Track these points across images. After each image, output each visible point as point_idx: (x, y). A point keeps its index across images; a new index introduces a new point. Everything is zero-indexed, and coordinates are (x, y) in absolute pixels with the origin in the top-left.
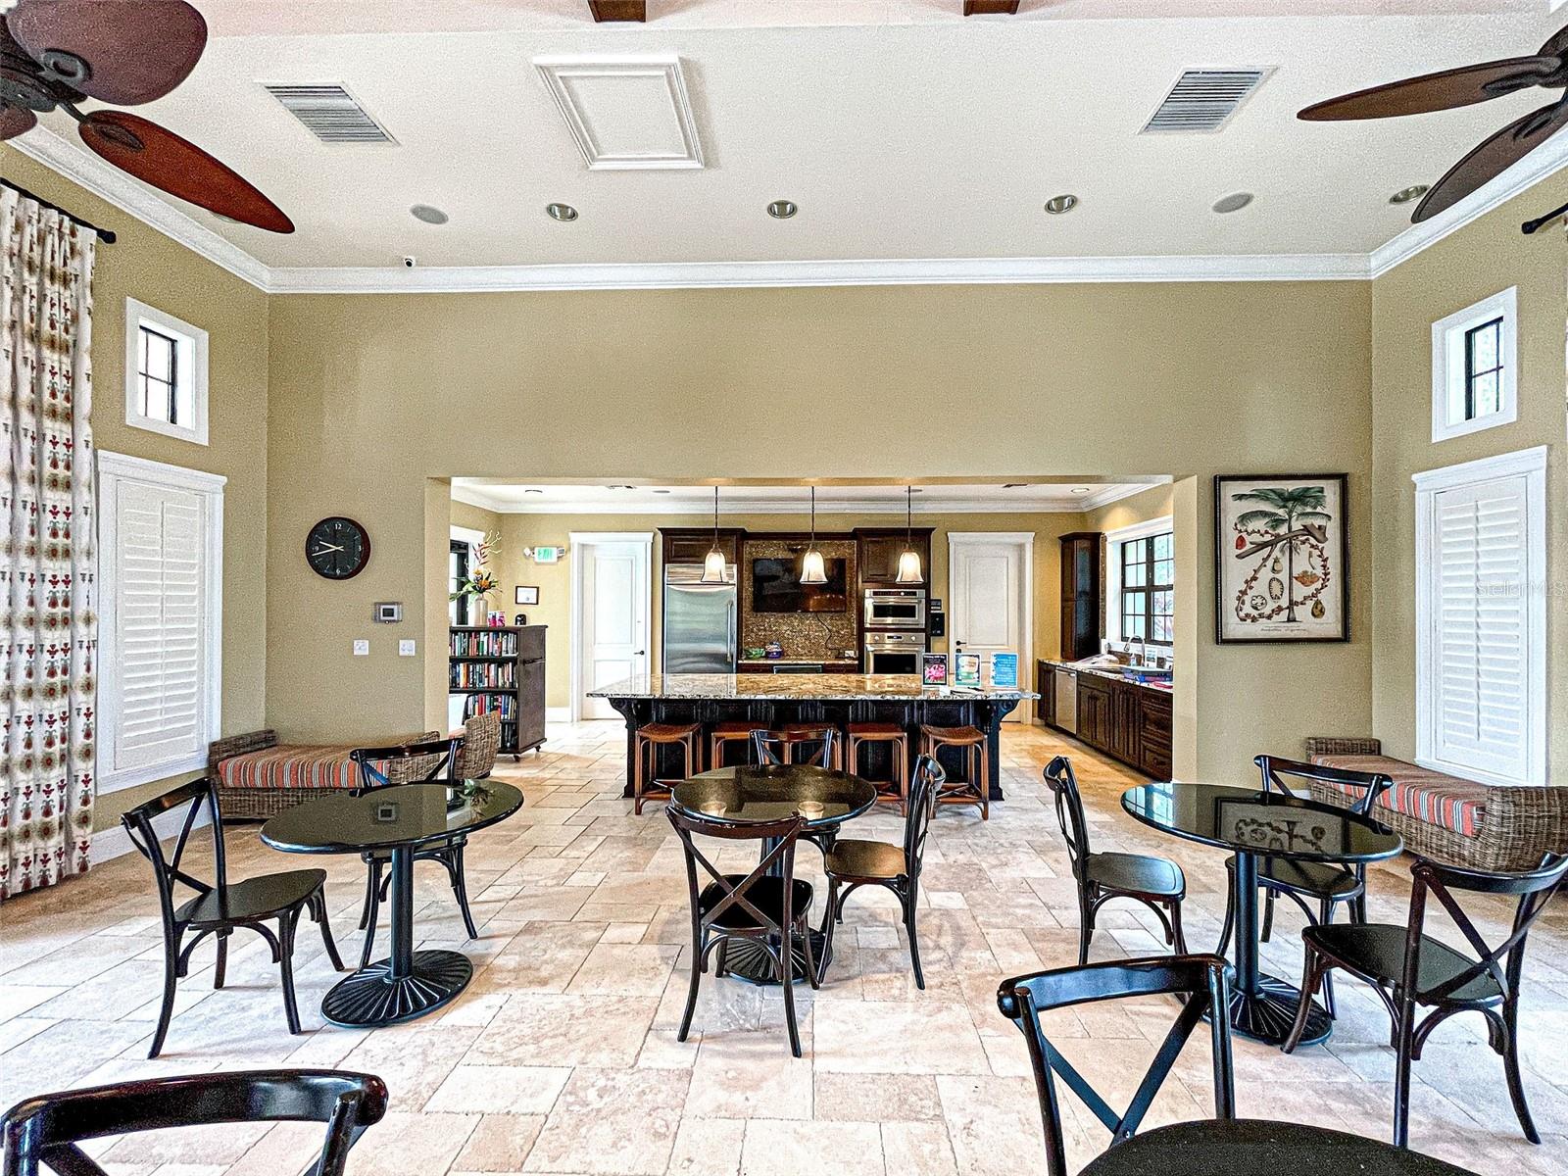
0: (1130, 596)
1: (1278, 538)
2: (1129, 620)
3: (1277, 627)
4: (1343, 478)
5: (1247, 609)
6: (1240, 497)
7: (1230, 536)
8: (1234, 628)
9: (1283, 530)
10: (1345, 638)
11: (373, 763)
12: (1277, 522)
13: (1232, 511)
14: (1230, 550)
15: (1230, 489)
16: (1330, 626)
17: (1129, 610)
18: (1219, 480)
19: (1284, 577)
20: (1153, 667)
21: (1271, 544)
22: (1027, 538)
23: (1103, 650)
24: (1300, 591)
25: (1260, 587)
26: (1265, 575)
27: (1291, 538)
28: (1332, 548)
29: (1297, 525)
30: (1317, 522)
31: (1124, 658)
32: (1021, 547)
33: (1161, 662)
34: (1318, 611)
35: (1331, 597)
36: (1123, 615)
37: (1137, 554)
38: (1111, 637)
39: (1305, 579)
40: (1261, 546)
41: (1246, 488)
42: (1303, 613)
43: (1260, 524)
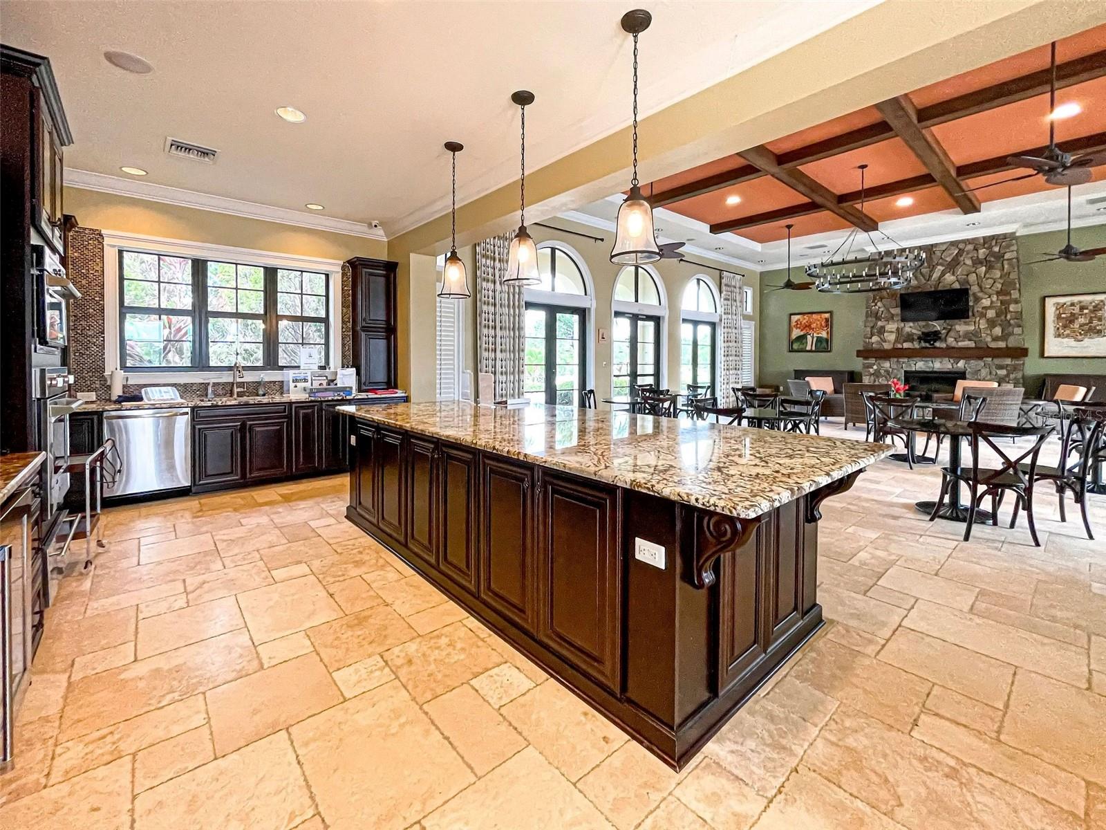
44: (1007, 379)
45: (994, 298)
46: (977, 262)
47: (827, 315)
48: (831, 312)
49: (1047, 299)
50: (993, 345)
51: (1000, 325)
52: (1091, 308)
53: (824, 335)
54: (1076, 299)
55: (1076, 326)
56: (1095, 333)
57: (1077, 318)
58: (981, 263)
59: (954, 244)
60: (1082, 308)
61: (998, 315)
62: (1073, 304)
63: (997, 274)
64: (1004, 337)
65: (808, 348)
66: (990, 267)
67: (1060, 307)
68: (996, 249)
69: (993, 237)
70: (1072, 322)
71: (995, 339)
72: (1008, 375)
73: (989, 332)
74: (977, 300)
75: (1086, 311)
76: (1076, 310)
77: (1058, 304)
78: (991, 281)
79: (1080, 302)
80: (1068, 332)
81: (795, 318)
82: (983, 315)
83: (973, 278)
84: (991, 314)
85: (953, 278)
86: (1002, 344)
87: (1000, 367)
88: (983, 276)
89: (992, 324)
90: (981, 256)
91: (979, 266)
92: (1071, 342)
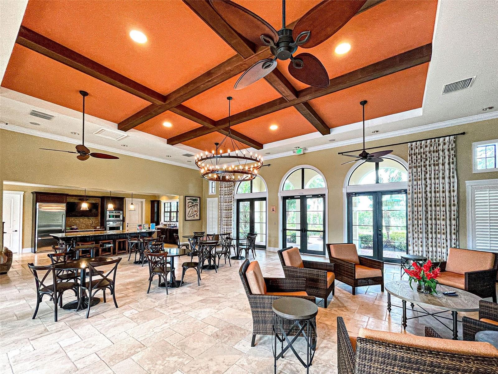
0: (166, 213)
1: (193, 205)
2: (166, 218)
3: (192, 218)
4: (200, 198)
5: (189, 215)
6: (188, 199)
7: (187, 205)
8: (187, 218)
9: (193, 204)
10: (200, 220)
11: (53, 258)
12: (193, 203)
13: (187, 201)
14: (187, 207)
15: (187, 198)
16: (198, 218)
17: (166, 216)
18: (186, 197)
19: (193, 211)
20: (173, 225)
21: (192, 206)
22: (144, 200)
23: (161, 224)
24: (195, 213)
25: (190, 212)
26: (191, 211)
27: (194, 205)
28: (199, 207)
29: (195, 204)
30: (197, 203)
31: (165, 225)
32: (142, 202)
33: (174, 225)
34: (197, 216)
35: (198, 214)
36: (164, 217)
37: (167, 205)
38: (162, 221)
39: (196, 211)
40: (191, 206)
41: (189, 198)
42: (195, 216)
43: (190, 203)
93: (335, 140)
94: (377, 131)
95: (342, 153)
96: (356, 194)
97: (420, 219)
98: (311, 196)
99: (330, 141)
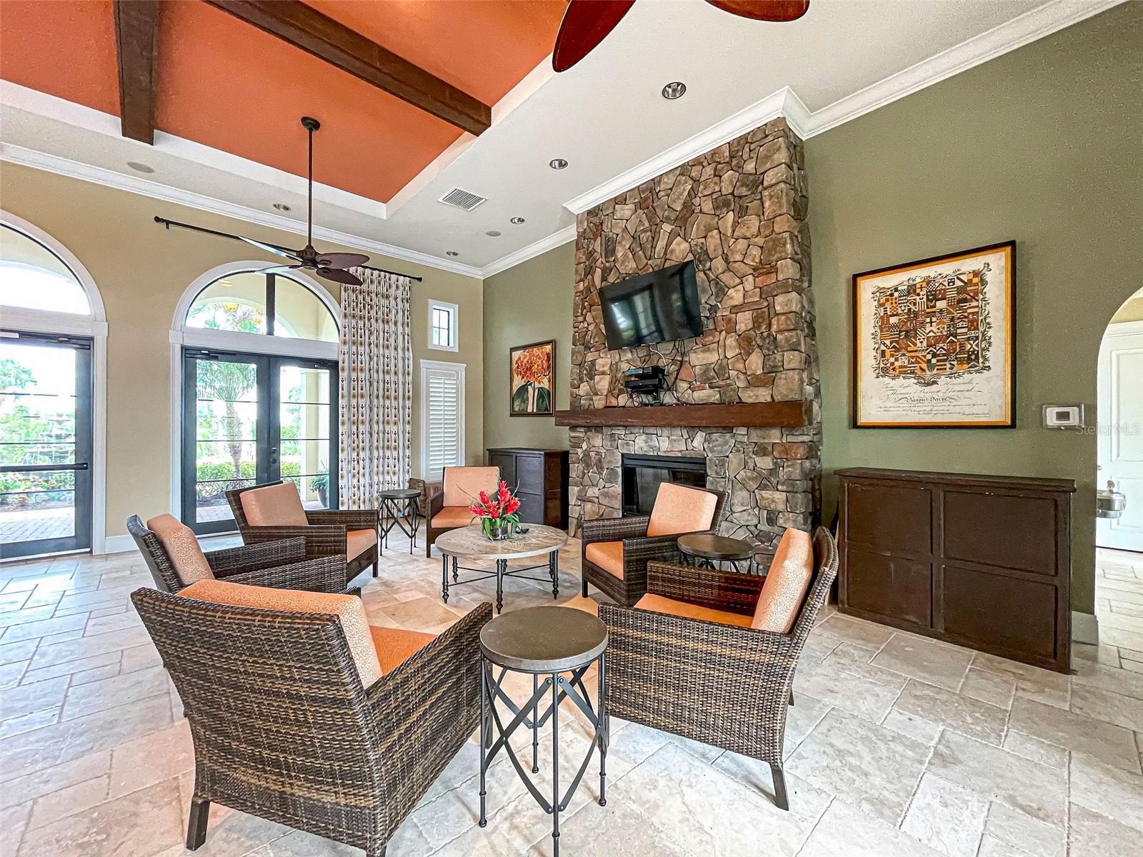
44: (774, 480)
45: (749, 283)
46: (722, 204)
47: (548, 348)
48: (553, 343)
49: (859, 279)
50: (749, 396)
51: (760, 347)
52: (952, 294)
53: (545, 384)
54: (919, 274)
55: (921, 344)
56: (961, 361)
57: (923, 324)
58: (727, 204)
59: (684, 169)
60: (933, 297)
61: (756, 324)
62: (912, 290)
63: (753, 223)
64: (768, 377)
65: (530, 410)
66: (742, 212)
67: (887, 296)
68: (750, 167)
69: (744, 140)
70: (910, 334)
71: (754, 382)
72: (773, 472)
73: (740, 366)
74: (721, 291)
75: (941, 305)
76: (921, 299)
77: (881, 290)
78: (742, 244)
79: (928, 281)
80: (903, 361)
81: (516, 355)
82: (731, 327)
83: (713, 241)
84: (744, 321)
85: (685, 246)
86: (763, 395)
87: (762, 451)
88: (729, 233)
89: (747, 344)
90: (727, 189)
91: (725, 210)
92: (908, 386)
93: (150, 171)
94: (286, 208)
95: (168, 223)
96: (213, 355)
97: (363, 423)
98: (17, 336)
99: (132, 165)
